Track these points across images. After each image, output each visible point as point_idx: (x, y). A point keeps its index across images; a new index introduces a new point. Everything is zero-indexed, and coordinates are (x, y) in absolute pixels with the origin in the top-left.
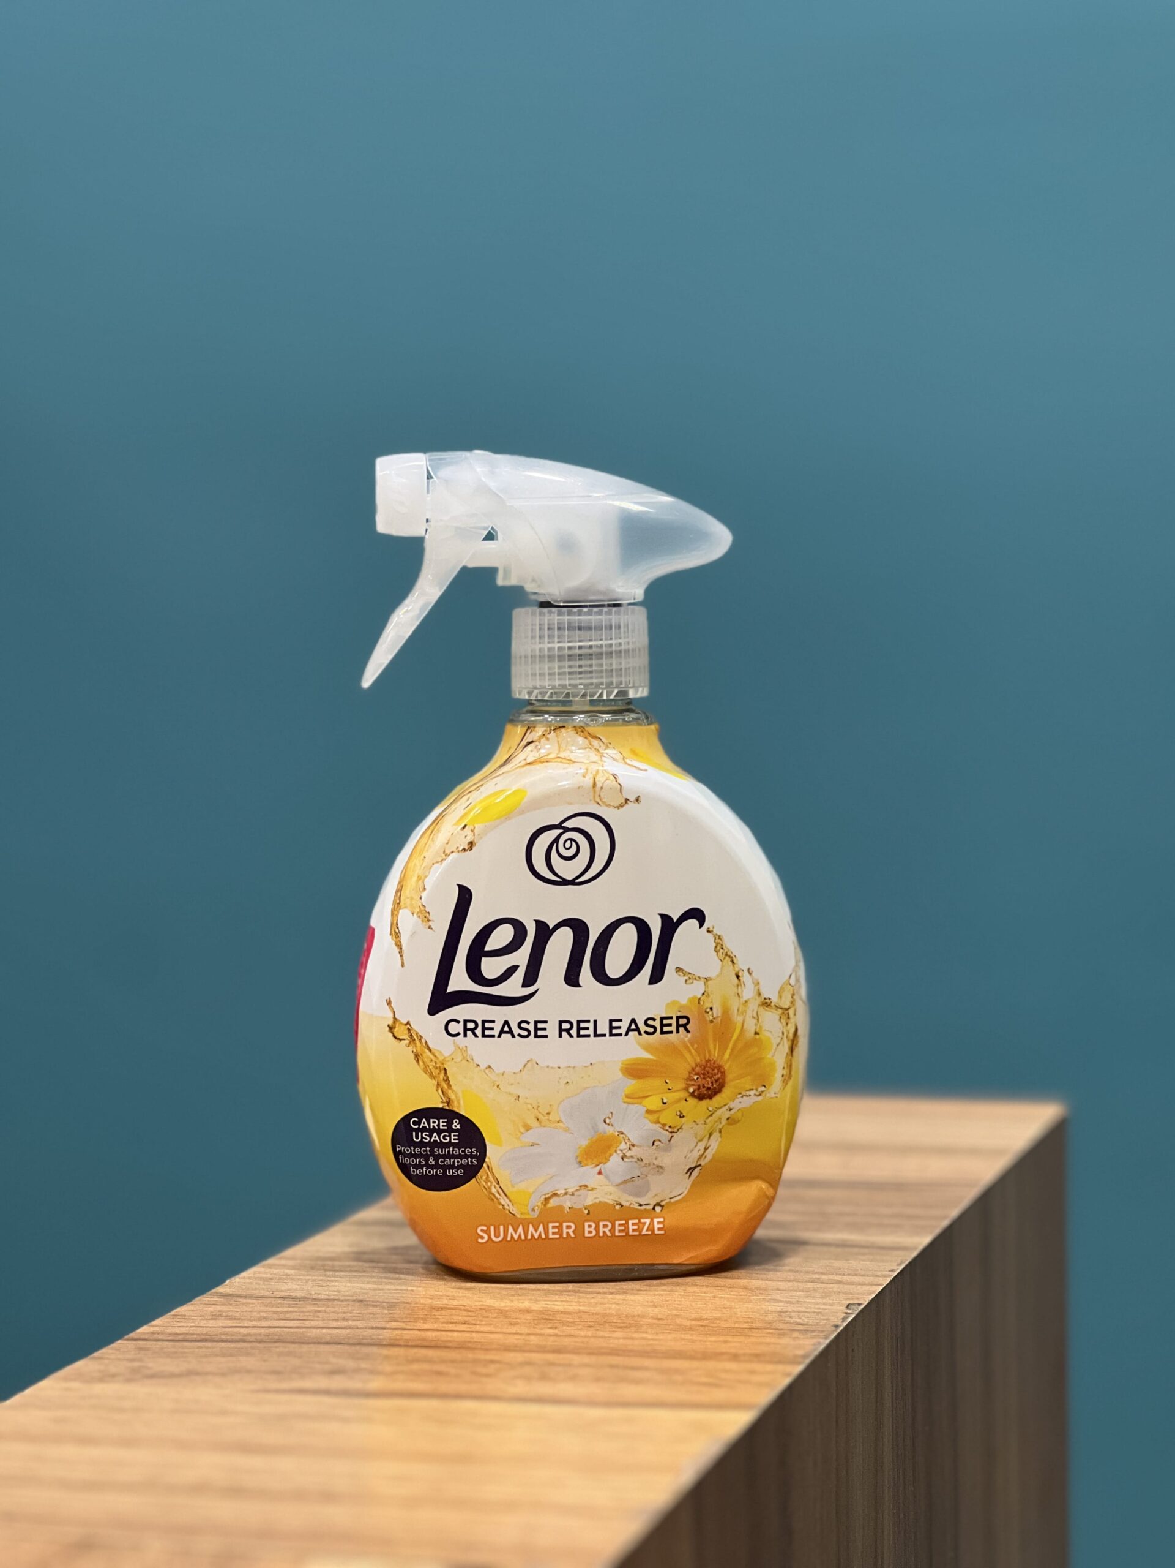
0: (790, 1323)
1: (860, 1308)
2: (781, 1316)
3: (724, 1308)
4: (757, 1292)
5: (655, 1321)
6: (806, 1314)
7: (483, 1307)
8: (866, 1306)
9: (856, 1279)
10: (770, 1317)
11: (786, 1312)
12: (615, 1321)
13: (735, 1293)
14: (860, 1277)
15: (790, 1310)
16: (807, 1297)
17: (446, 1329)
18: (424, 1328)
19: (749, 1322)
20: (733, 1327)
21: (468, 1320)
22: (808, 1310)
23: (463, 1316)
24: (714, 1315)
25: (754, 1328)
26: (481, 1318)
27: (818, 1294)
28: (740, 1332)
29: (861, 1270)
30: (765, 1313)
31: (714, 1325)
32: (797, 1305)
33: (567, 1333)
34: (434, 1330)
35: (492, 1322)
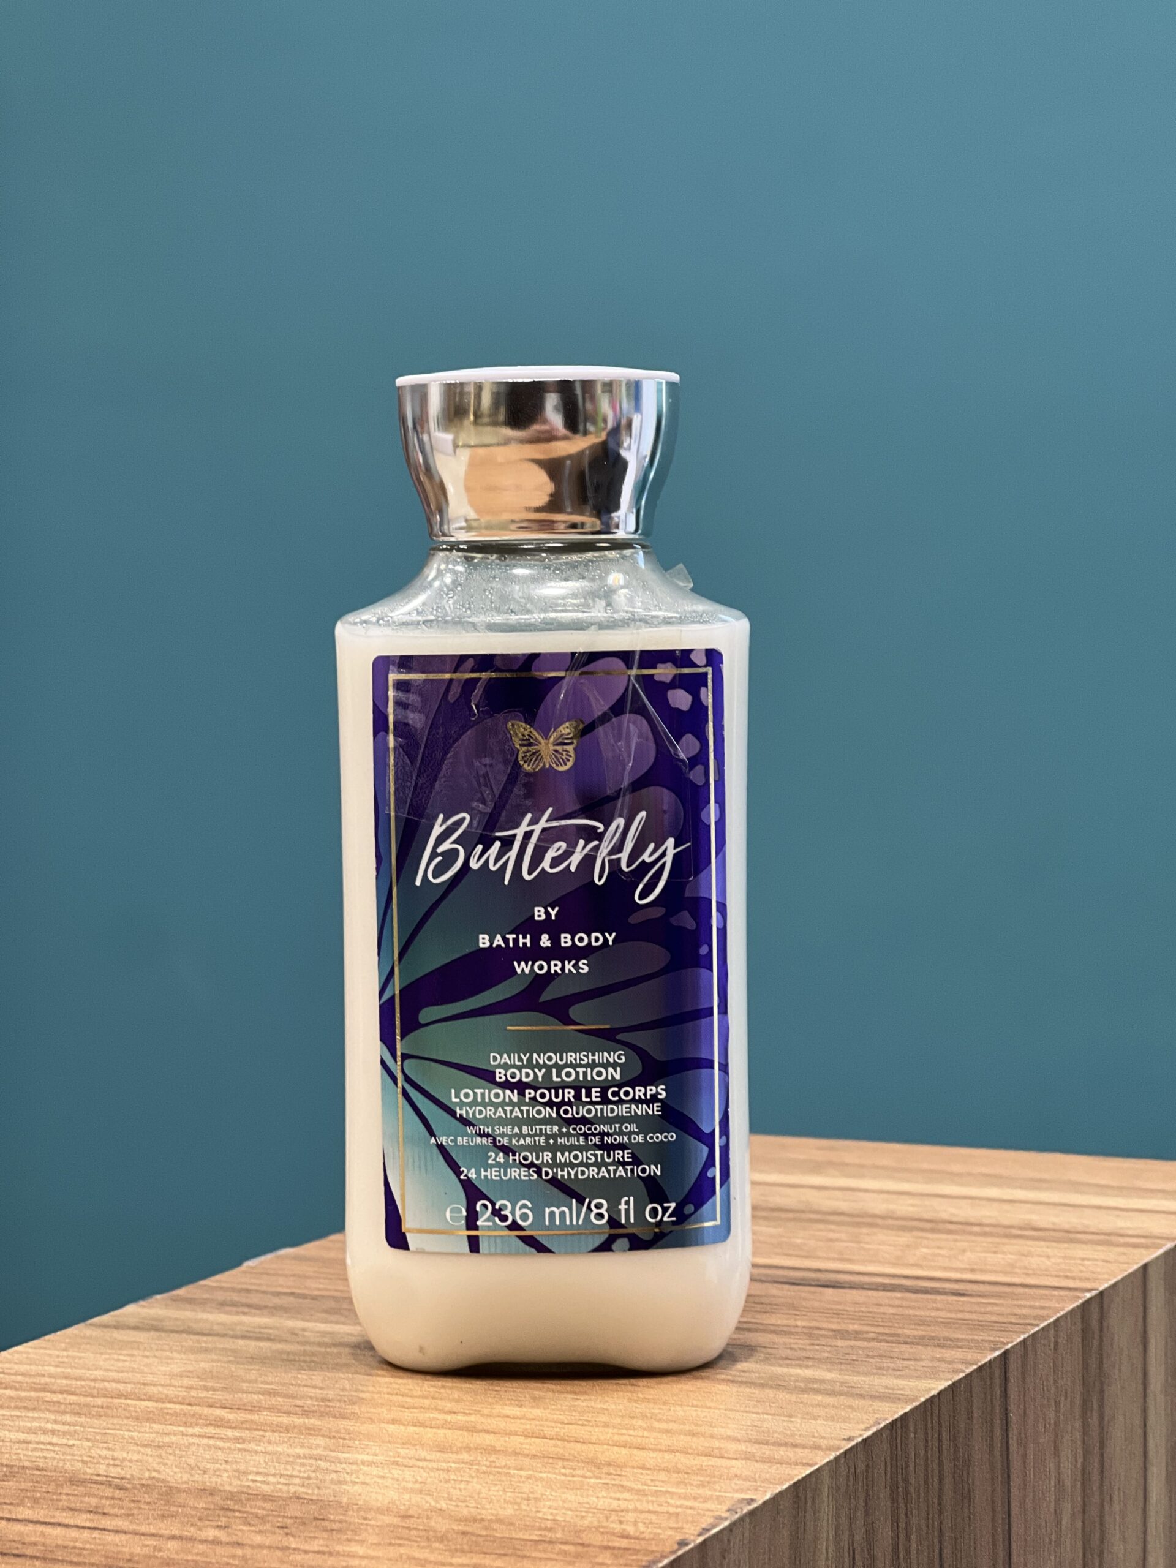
0: (613, 1534)
1: (751, 1507)
2: (607, 1518)
3: (528, 1500)
4: (605, 1470)
5: (396, 1521)
6: (653, 1517)
7: (149, 1482)
8: (765, 1503)
9: (782, 1452)
10: (590, 1520)
11: (622, 1511)
12: (332, 1517)
13: (567, 1471)
14: (790, 1449)
15: (631, 1507)
16: (679, 1483)
17: (52, 1521)
18: (19, 1517)
19: (546, 1529)
20: (511, 1539)
21: (104, 1506)
22: (659, 1509)
23: (102, 1498)
24: (501, 1512)
25: (544, 1541)
26: (127, 1503)
27: (702, 1479)
28: (515, 1549)
29: (800, 1436)
30: (586, 1512)
31: (484, 1533)
32: (650, 1498)
33: (234, 1539)
34: (31, 1522)
35: (135, 1512)
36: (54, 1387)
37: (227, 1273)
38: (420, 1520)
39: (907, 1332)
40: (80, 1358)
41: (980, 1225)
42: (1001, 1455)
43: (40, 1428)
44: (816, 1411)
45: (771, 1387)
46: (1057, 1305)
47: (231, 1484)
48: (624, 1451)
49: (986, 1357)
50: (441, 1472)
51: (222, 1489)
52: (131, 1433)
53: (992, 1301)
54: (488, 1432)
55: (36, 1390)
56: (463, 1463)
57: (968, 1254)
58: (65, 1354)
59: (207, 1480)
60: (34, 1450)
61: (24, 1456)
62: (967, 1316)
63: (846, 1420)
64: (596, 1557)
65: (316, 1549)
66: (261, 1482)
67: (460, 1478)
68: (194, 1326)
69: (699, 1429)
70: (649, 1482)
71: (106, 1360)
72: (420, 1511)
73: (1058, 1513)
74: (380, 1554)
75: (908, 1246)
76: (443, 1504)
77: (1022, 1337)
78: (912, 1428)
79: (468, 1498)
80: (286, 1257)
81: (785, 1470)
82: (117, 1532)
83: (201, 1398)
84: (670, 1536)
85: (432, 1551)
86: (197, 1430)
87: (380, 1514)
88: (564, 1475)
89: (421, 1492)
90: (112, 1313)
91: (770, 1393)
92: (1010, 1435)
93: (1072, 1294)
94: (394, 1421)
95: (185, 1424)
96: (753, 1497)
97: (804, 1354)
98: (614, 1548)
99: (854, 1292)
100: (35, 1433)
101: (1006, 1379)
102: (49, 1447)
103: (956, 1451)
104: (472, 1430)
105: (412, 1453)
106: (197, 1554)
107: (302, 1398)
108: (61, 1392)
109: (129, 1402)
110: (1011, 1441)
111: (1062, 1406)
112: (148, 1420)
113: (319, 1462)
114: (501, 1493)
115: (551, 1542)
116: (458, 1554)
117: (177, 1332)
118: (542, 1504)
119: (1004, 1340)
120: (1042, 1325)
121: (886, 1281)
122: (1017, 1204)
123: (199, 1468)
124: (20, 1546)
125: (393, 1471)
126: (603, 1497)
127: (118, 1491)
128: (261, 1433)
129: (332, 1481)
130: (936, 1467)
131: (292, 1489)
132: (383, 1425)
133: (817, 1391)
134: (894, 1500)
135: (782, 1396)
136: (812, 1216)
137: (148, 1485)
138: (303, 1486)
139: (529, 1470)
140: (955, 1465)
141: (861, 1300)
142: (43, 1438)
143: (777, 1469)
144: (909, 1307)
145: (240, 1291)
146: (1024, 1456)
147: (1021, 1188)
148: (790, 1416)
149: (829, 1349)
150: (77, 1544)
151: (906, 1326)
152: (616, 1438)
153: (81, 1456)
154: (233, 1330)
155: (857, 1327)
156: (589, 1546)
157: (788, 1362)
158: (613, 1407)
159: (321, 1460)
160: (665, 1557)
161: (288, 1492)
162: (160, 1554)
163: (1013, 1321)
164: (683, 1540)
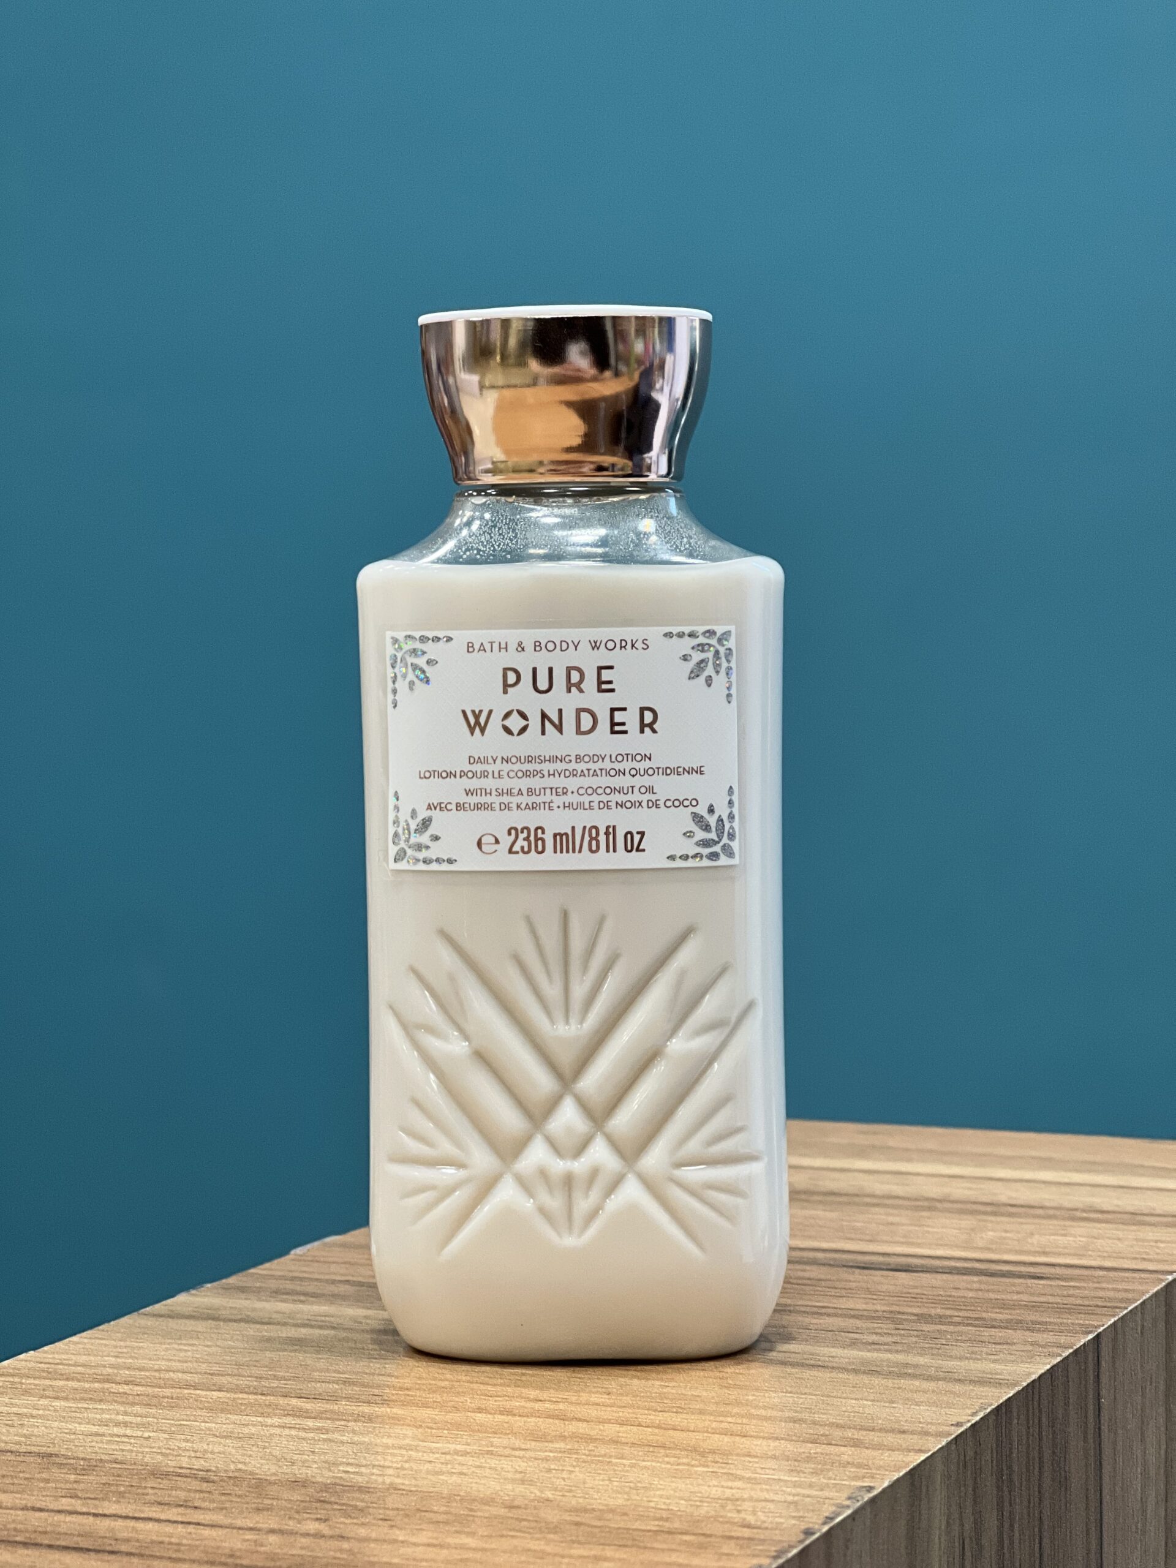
0: (733, 1523)
1: (871, 1495)
2: (723, 1507)
3: (636, 1489)
4: (710, 1458)
5: (502, 1512)
6: (771, 1506)
7: (237, 1474)
8: (884, 1491)
9: (890, 1439)
10: (705, 1510)
11: (737, 1500)
12: (435, 1508)
13: (672, 1460)
14: (898, 1436)
15: (745, 1496)
16: (790, 1471)
17: (142, 1515)
18: (107, 1512)
19: (661, 1519)
20: (628, 1529)
21: (194, 1499)
22: (776, 1498)
23: (189, 1491)
24: (611, 1502)
25: (663, 1531)
26: (216, 1496)
27: (813, 1466)
28: (634, 1540)
29: (906, 1421)
30: (700, 1501)
31: (599, 1523)
32: (764, 1487)
33: (337, 1532)
34: (121, 1517)
35: (228, 1505)
36: (118, 1379)
37: (276, 1262)
38: (528, 1511)
39: (993, 1316)
40: (140, 1348)
41: (1042, 1207)
42: (1094, 1442)
43: (111, 1420)
44: (918, 1397)
45: (864, 1373)
46: (1140, 1288)
47: (322, 1476)
48: (726, 1439)
49: (1080, 1341)
50: (540, 1461)
51: (314, 1480)
52: (207, 1425)
53: (1072, 1284)
54: (580, 1420)
55: (99, 1381)
56: (560, 1452)
57: (1037, 1237)
58: (122, 1343)
59: (297, 1472)
60: (109, 1442)
61: (98, 1448)
62: (1051, 1299)
63: (949, 1405)
64: (720, 1547)
65: (425, 1541)
66: (353, 1473)
67: (561, 1468)
68: (252, 1314)
69: (800, 1416)
70: (759, 1470)
71: (167, 1350)
72: (526, 1502)
73: (1143, 1502)
74: (493, 1546)
75: (973, 1230)
76: (549, 1494)
77: (1113, 1320)
78: (1015, 1414)
79: (573, 1488)
80: (334, 1245)
81: (898, 1457)
82: (212, 1526)
83: (273, 1388)
84: (794, 1525)
85: (548, 1542)
86: (275, 1420)
87: (484, 1504)
88: (668, 1463)
89: (523, 1482)
90: (164, 1302)
91: (866, 1379)
92: (1102, 1421)
93: (1153, 1276)
94: (480, 1410)
95: (262, 1415)
96: (872, 1484)
97: (890, 1339)
98: (738, 1538)
99: (928, 1275)
100: (107, 1426)
101: (1098, 1363)
102: (124, 1439)
103: (1054, 1438)
104: (562, 1417)
105: (505, 1442)
106: (302, 1548)
107: (379, 1387)
108: (127, 1383)
109: (198, 1392)
110: (1103, 1427)
111: (1147, 1391)
112: (222, 1411)
113: (410, 1452)
114: (607, 1482)
115: (670, 1533)
116: (575, 1545)
117: (235, 1321)
118: (652, 1493)
119: (1096, 1323)
120: (1130, 1309)
121: (959, 1264)
122: (1076, 1187)
123: (285, 1459)
124: (113, 1542)
125: (488, 1461)
126: (714, 1486)
127: (205, 1484)
128: (343, 1423)
129: (428, 1472)
130: (1036, 1455)
131: (388, 1480)
132: (469, 1414)
133: (914, 1376)
134: (999, 1489)
135: (876, 1381)
136: (868, 1200)
137: (236, 1477)
138: (398, 1476)
139: (631, 1459)
140: (1054, 1453)
141: (934, 1282)
142: (116, 1430)
143: (890, 1456)
144: (988, 1291)
145: (293, 1279)
146: (1115, 1443)
147: (1077, 1171)
148: (893, 1402)
149: (915, 1333)
150: (173, 1540)
151: (990, 1310)
152: (714, 1425)
153: (159, 1448)
154: (293, 1319)
155: (939, 1311)
156: (710, 1536)
157: (877, 1347)
158: (704, 1394)
159: (412, 1450)
160: (793, 1547)
161: (384, 1483)
162: (263, 1549)
163: (1100, 1304)
164: (808, 1529)
